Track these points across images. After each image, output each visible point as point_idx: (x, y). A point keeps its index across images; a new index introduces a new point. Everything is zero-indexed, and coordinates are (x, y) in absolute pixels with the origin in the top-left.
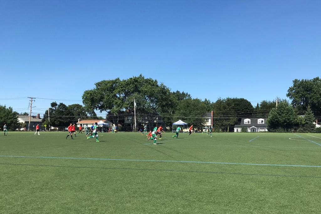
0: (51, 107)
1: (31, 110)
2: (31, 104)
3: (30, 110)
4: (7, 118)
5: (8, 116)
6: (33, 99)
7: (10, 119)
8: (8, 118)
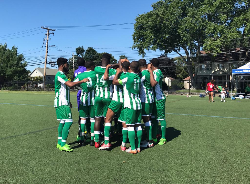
0: (77, 54)
1: (48, 52)
2: (48, 40)
3: (46, 52)
4: (7, 66)
5: (9, 61)
6: (51, 32)
7: (10, 67)
8: (9, 65)
